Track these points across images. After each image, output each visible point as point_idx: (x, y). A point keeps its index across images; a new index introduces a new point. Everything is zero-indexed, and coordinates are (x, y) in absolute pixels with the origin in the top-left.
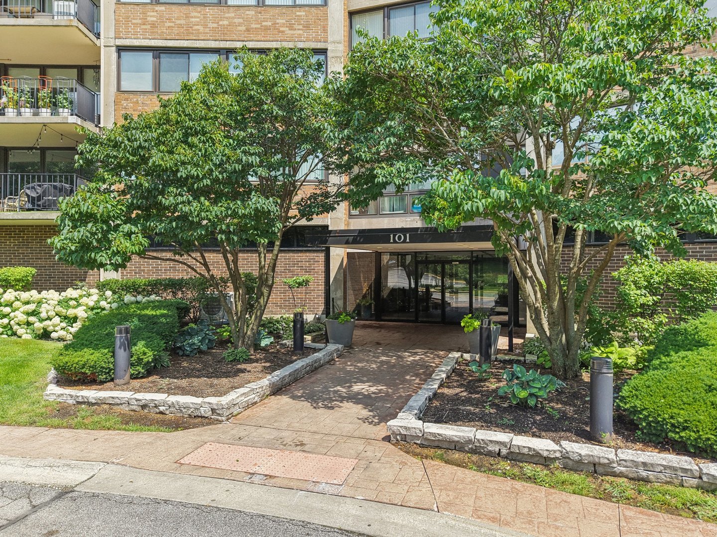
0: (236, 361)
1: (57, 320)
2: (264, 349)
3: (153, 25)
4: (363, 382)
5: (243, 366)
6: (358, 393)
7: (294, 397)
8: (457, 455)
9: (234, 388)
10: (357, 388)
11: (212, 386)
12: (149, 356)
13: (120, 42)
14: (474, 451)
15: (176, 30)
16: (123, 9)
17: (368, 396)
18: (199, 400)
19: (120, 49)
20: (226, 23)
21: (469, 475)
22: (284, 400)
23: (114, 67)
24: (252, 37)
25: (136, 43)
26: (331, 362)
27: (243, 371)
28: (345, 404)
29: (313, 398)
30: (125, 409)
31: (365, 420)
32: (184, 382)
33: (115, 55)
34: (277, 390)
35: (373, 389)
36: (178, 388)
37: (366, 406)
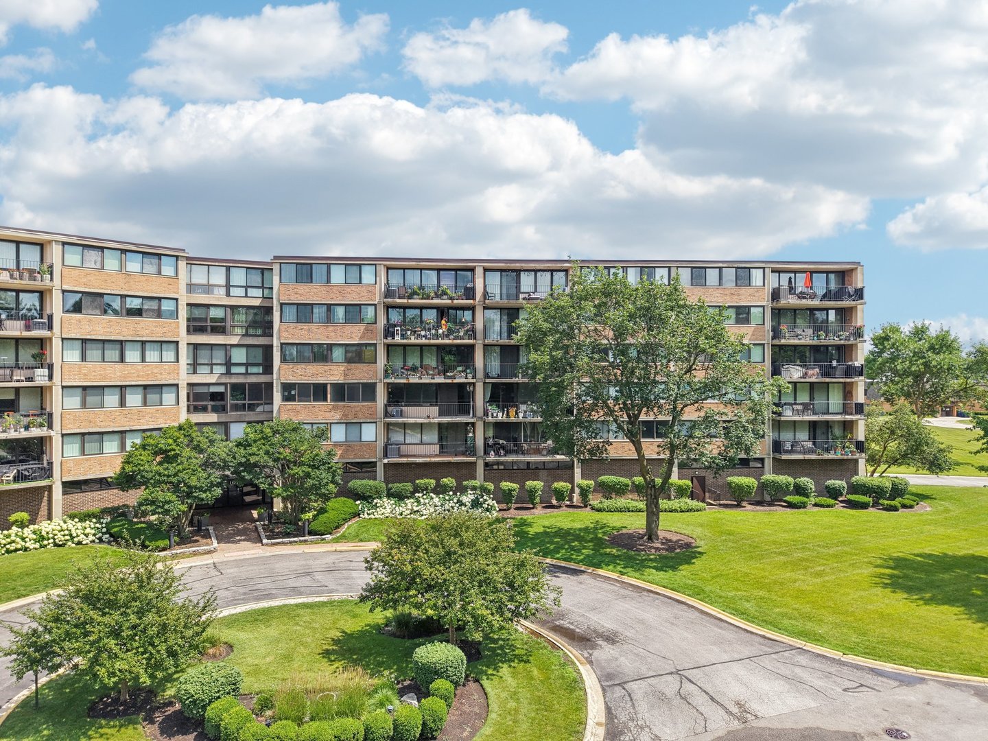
0: (189, 538)
7: (224, 544)
12: (178, 539)
13: (64, 384)
15: (98, 377)
16: (66, 367)
18: (209, 547)
19: (63, 387)
23: (61, 397)
24: (141, 379)
28: (241, 542)
29: (229, 543)
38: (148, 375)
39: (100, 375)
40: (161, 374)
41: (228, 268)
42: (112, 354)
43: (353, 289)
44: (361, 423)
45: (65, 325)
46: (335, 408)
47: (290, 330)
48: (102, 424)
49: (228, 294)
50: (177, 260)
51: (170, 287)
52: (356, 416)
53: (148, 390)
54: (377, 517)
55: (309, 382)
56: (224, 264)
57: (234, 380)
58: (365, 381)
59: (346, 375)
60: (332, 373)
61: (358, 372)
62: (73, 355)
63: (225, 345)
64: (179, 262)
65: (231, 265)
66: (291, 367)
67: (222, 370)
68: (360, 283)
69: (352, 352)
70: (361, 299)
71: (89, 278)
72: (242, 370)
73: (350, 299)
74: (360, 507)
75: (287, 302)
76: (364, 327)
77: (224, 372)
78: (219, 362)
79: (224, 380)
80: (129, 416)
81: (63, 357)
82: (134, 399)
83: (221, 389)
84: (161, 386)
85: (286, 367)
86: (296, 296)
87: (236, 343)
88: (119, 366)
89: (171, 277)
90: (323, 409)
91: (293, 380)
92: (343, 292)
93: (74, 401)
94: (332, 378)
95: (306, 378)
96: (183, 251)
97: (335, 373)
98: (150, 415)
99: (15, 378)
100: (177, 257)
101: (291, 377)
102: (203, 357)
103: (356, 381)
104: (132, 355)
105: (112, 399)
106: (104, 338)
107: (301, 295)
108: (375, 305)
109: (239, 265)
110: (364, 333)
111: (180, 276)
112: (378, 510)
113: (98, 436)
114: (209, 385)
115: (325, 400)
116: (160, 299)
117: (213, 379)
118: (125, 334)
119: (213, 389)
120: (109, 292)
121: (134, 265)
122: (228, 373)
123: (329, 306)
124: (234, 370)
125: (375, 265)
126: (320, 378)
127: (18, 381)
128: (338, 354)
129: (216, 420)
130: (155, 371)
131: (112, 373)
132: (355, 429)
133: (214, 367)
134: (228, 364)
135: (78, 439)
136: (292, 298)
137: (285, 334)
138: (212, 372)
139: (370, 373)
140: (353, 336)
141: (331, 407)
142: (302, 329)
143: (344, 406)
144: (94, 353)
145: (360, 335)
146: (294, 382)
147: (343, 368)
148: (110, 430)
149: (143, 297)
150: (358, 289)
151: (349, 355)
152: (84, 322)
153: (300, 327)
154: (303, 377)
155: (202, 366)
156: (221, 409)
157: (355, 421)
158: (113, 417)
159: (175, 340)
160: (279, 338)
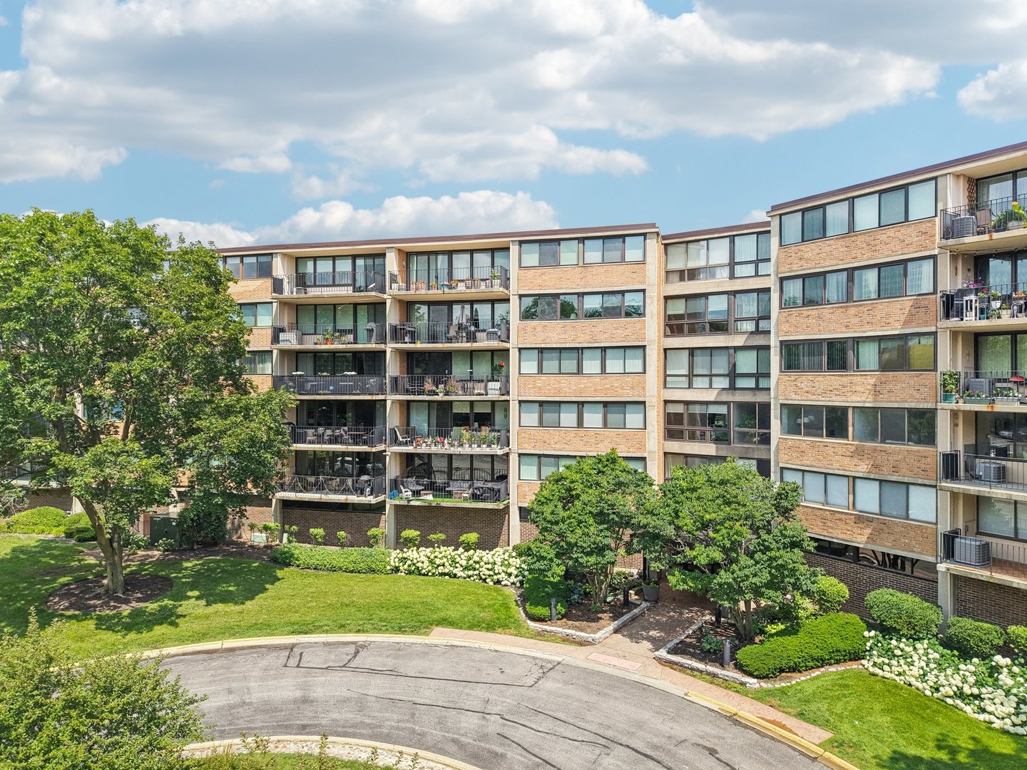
0: (597, 612)
1: (503, 574)
2: (609, 603)
3: (540, 388)
4: (655, 630)
5: (600, 615)
6: (651, 636)
7: (623, 636)
8: (675, 666)
9: (599, 629)
10: (652, 633)
11: (589, 627)
12: (563, 611)
13: (521, 398)
14: (681, 666)
15: (553, 391)
16: (522, 379)
17: (654, 639)
18: (587, 635)
19: (520, 402)
20: (582, 386)
21: (677, 673)
22: (619, 636)
23: (517, 412)
24: (598, 394)
25: (530, 399)
26: (642, 614)
27: (601, 618)
28: (644, 642)
29: (631, 637)
30: (560, 635)
31: (650, 650)
32: (577, 623)
33: (518, 405)
34: (616, 631)
35: (658, 635)
36: (576, 627)
37: (652, 643)
38: (607, 389)
39: (555, 389)
40: (622, 388)
41: (732, 238)
42: (569, 364)
43: (892, 235)
44: (908, 484)
45: (522, 333)
46: (858, 453)
47: (793, 319)
48: (557, 446)
49: (732, 276)
50: (645, 239)
51: (634, 276)
52: (895, 469)
53: (610, 408)
54: (888, 675)
55: (819, 403)
56: (726, 234)
57: (740, 397)
58: (913, 405)
59: (876, 392)
60: (854, 388)
61: (899, 387)
62: (530, 366)
63: (727, 348)
64: (648, 241)
65: (735, 233)
66: (793, 378)
67: (724, 383)
68: (907, 220)
69: (890, 351)
70: (906, 250)
71: (544, 277)
72: (750, 383)
73: (886, 253)
74: (868, 644)
75: (788, 274)
76: (911, 303)
77: (727, 386)
78: (722, 372)
79: (725, 398)
80: (585, 439)
81: (521, 369)
82: (593, 418)
83: (722, 410)
84: (625, 403)
85: (787, 378)
86: (801, 263)
87: (741, 344)
88: (575, 379)
89: (637, 263)
90: (840, 450)
91: (796, 400)
92: (873, 243)
93: (531, 418)
94: (854, 398)
95: (814, 397)
96: (653, 226)
97: (859, 388)
98: (609, 440)
99: (476, 392)
100: (644, 235)
101: (794, 396)
102: (701, 365)
103: (896, 405)
104: (592, 365)
105: (569, 418)
106: (558, 346)
107: (808, 260)
108: (934, 257)
109: (746, 231)
110: (911, 314)
111: (649, 260)
112: (894, 662)
113: (553, 459)
114: (707, 403)
115: (846, 437)
116: (623, 293)
117: (711, 396)
118: (579, 340)
119: (713, 410)
120: (564, 291)
121: (593, 253)
122: (732, 387)
123: (851, 272)
124: (741, 383)
125: (935, 178)
126: (835, 398)
127: (480, 394)
128: (869, 355)
129: (713, 453)
130: (616, 385)
131: (568, 388)
132: (895, 494)
133: (714, 378)
134: (733, 375)
135: (535, 459)
136: (795, 267)
137: (785, 327)
138: (711, 387)
139: (922, 389)
140: (890, 320)
141: (853, 449)
142: (808, 316)
143: (875, 450)
144: (551, 365)
145: (903, 318)
146: (796, 402)
147: (872, 381)
148: (566, 453)
149: (603, 293)
150: (903, 232)
151: (886, 356)
152: (539, 329)
153: (806, 313)
154: (810, 396)
155: (700, 378)
156: (721, 439)
157: (894, 478)
158: (568, 438)
159: (640, 344)
160: (777, 334)
